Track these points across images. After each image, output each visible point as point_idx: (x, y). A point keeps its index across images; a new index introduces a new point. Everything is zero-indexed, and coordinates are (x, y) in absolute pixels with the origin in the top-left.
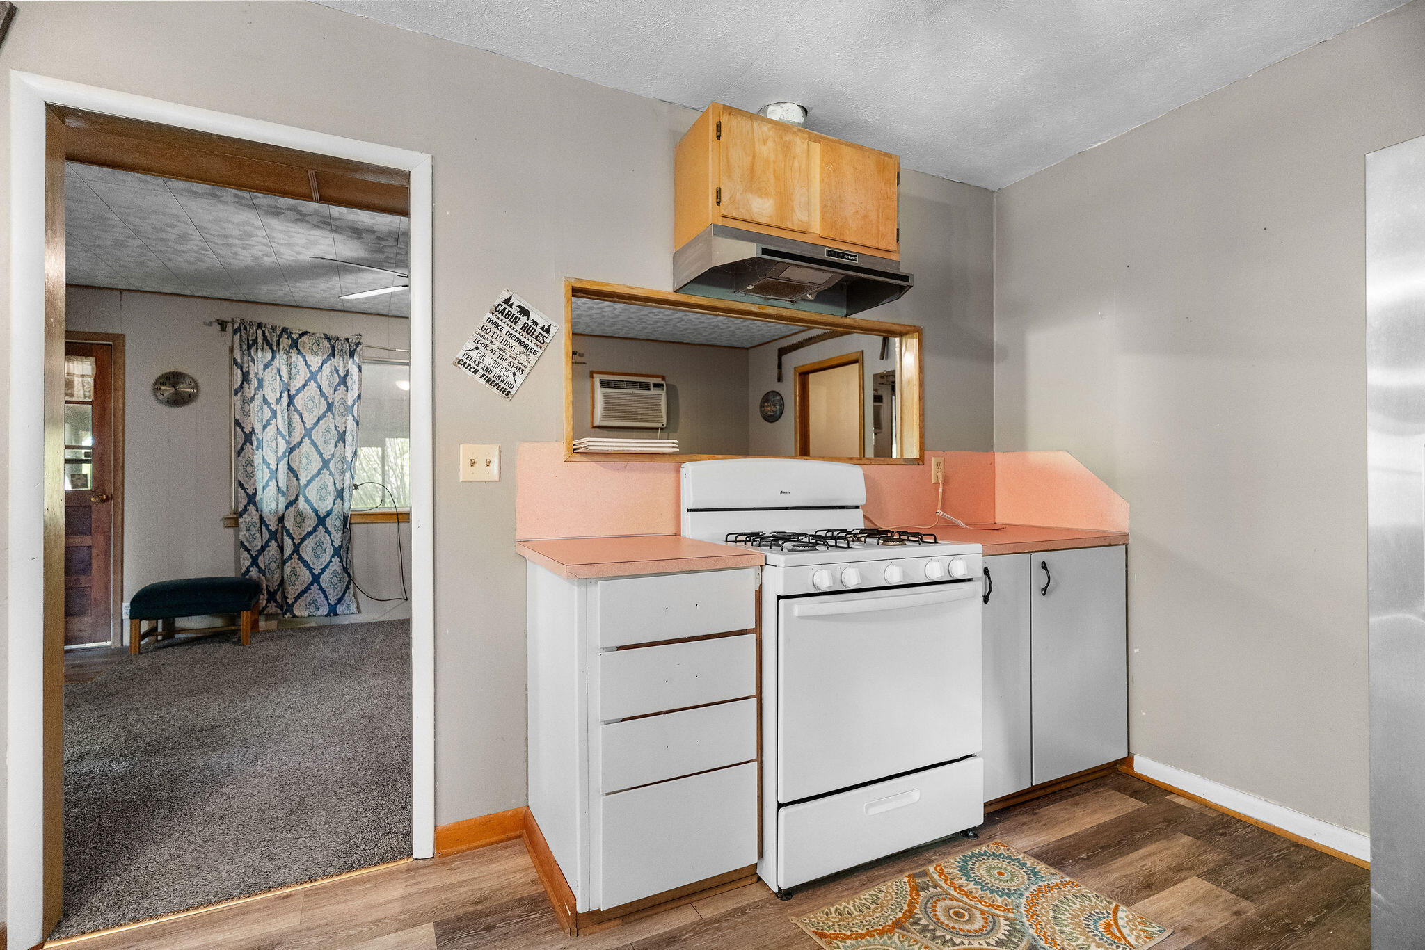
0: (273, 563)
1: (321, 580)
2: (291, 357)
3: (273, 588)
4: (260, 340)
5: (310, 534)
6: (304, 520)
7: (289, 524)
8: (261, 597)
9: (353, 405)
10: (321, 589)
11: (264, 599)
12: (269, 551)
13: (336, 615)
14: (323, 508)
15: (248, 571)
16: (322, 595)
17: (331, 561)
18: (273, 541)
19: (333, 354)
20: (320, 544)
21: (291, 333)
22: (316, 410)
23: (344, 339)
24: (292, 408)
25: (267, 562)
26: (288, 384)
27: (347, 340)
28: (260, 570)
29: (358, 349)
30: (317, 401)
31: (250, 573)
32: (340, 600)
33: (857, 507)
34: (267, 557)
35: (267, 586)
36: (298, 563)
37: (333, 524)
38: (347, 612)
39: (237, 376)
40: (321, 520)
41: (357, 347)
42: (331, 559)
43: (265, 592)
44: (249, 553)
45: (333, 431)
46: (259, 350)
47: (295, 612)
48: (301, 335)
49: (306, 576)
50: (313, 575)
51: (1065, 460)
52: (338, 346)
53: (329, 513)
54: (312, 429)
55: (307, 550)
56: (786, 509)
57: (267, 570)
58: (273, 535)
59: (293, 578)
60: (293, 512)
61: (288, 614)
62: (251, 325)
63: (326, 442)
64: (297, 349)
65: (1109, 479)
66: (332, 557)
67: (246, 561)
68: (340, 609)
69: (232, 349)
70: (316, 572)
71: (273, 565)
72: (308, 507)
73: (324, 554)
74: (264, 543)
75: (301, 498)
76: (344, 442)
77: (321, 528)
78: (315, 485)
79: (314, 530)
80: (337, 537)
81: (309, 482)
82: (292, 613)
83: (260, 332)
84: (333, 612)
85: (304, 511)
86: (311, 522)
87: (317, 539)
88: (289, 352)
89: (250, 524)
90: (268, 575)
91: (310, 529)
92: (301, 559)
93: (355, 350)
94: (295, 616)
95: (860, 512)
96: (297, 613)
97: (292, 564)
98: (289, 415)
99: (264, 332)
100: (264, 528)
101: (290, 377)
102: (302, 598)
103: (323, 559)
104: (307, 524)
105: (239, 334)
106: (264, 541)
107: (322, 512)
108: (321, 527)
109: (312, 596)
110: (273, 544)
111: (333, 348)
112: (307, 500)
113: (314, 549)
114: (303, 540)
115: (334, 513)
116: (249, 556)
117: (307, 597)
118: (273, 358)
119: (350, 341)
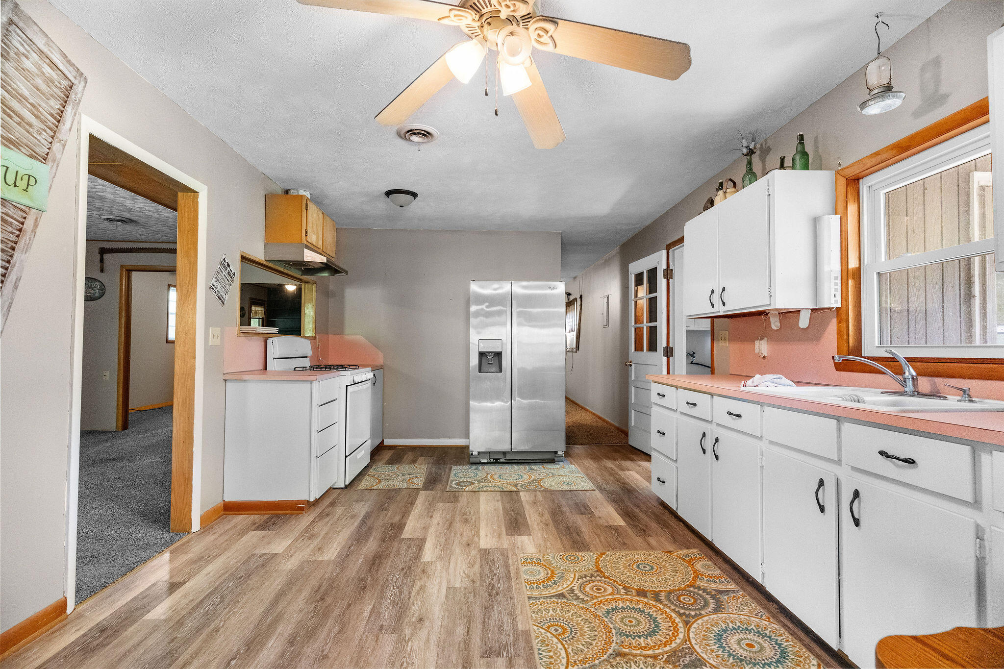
33: (306, 357)
51: (361, 339)
56: (295, 358)
65: (377, 346)
95: (308, 359)
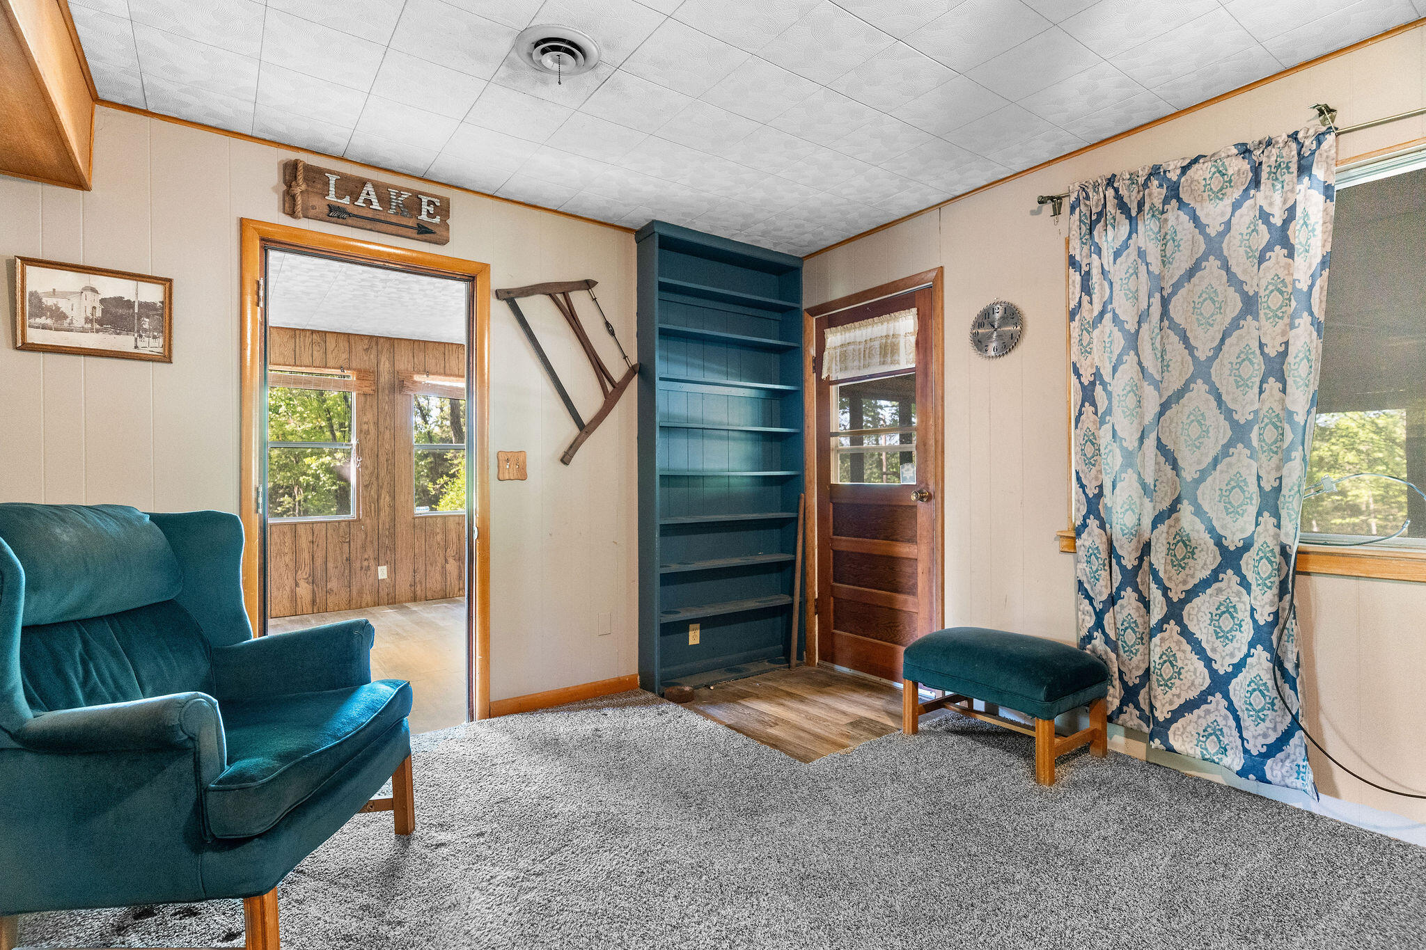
0: (1129, 630)
1: (1231, 687)
2: (1166, 220)
3: (1132, 679)
4: (1111, 208)
5: (1205, 584)
6: (1193, 553)
7: (1158, 559)
8: (1111, 690)
9: (1311, 287)
10: (1231, 708)
11: (1114, 697)
12: (1122, 607)
13: (1262, 779)
14: (1235, 533)
15: (1089, 638)
16: (1233, 724)
17: (1248, 655)
18: (1129, 589)
19: (1256, 182)
20: (1228, 610)
21: (1165, 172)
22: (1218, 317)
23: (1284, 137)
24: (1166, 323)
25: (1119, 625)
26: (1160, 277)
27: (1294, 136)
28: (1108, 641)
29: (1325, 146)
30: (1220, 298)
31: (1093, 641)
32: (1274, 749)
34: (1120, 618)
35: (1121, 672)
36: (1178, 643)
37: (1259, 568)
38: (1291, 781)
39: (1074, 286)
40: (1230, 558)
41: (1319, 143)
42: (1249, 651)
43: (1117, 683)
44: (1091, 604)
45: (1258, 360)
46: (1109, 227)
47: (1172, 741)
48: (1184, 170)
49: (1196, 676)
50: (1213, 673)
52: (1269, 159)
53: (1247, 546)
54: (1211, 360)
55: (1199, 615)
57: (1120, 643)
58: (1130, 578)
59: (1167, 671)
60: (1164, 535)
61: (1157, 741)
62: (1096, 186)
63: (1242, 383)
64: (1179, 200)
66: (1252, 645)
67: (1087, 618)
68: (1273, 769)
69: (1068, 242)
70: (1222, 667)
71: (1130, 637)
72: (1202, 527)
73: (1238, 633)
74: (1114, 590)
75: (1186, 508)
76: (1282, 380)
77: (1229, 575)
78: (1217, 479)
79: (1214, 577)
80: (1263, 602)
81: (1203, 475)
82: (1165, 741)
83: (1110, 193)
84: (1254, 767)
85: (1193, 535)
86: (1207, 560)
87: (1222, 598)
88: (1163, 212)
89: (1091, 551)
90: (1121, 652)
91: (1205, 573)
92: (1185, 633)
93: (1313, 153)
94: (1170, 749)
96: (1176, 743)
97: (1162, 640)
98: (1162, 338)
99: (1116, 190)
100: (1114, 561)
101: (1163, 262)
102: (1188, 716)
103: (1235, 644)
104: (1200, 562)
105: (1078, 210)
106: (1116, 585)
107: (1233, 542)
108: (1230, 572)
109: (1211, 718)
110: (1129, 594)
111: (1256, 169)
112: (1199, 512)
113: (1215, 618)
114: (1191, 594)
115: (1256, 546)
116: (1090, 608)
117: (1199, 717)
118: (1133, 230)
119: (1300, 136)
